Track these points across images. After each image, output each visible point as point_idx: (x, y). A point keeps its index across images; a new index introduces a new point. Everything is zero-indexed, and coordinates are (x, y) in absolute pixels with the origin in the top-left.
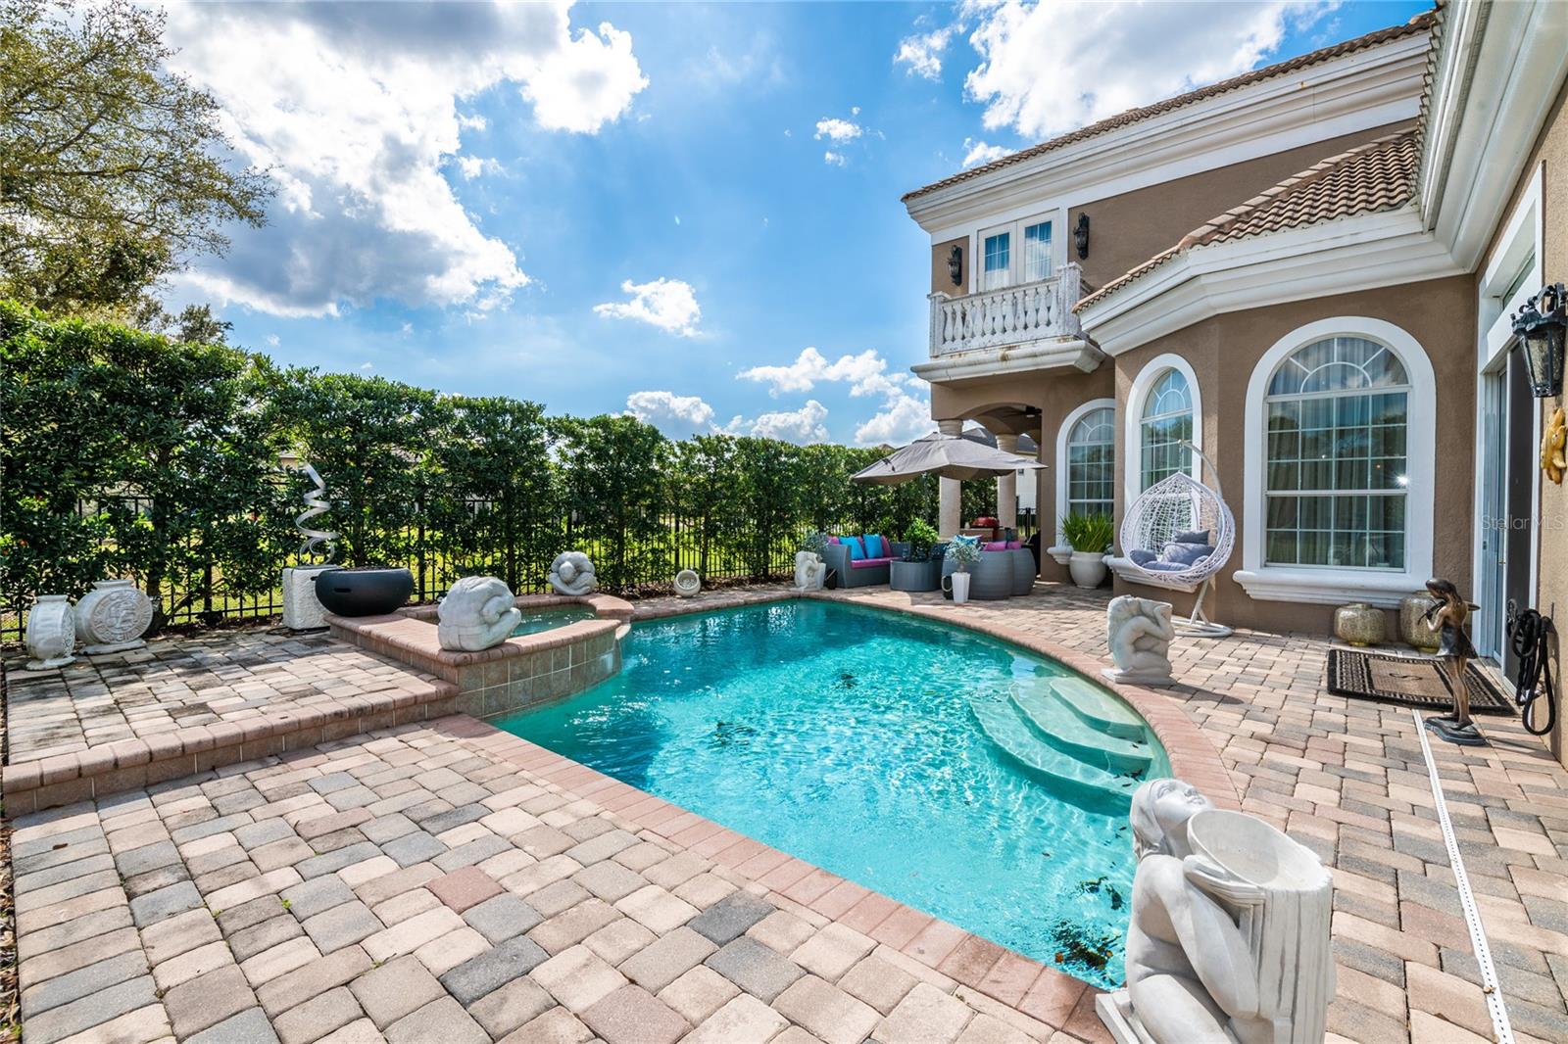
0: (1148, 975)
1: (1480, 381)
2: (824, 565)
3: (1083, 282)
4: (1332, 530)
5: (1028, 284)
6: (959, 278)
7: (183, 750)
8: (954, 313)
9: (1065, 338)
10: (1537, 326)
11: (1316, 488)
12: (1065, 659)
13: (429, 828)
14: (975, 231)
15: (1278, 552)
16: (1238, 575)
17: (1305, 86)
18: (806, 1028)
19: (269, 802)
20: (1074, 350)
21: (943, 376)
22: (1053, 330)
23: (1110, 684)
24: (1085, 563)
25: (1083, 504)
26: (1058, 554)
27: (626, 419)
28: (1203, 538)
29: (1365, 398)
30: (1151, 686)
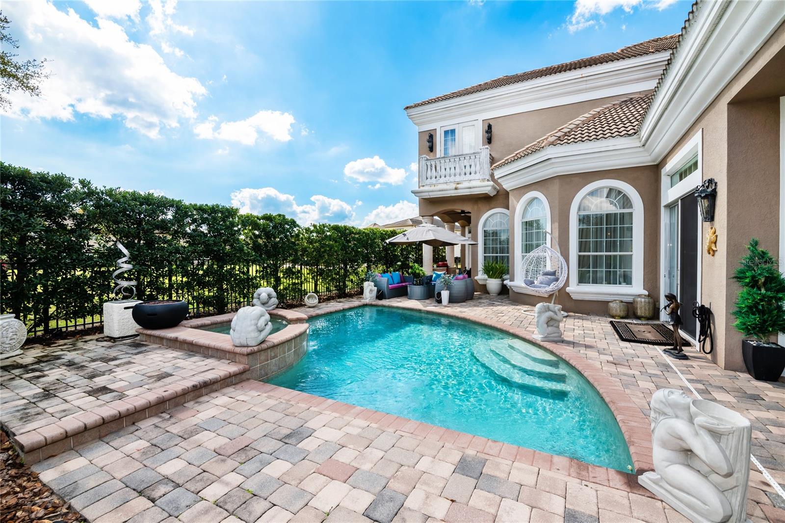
0: (669, 465)
1: (663, 209)
2: (376, 288)
3: (490, 155)
4: (604, 270)
5: (466, 154)
6: (431, 149)
7: (120, 415)
8: (431, 166)
9: (483, 180)
10: (706, 195)
11: (597, 252)
12: (511, 331)
13: (289, 442)
14: (439, 127)
15: (583, 279)
16: (568, 289)
17: (583, 76)
18: (540, 508)
19: (185, 439)
20: (488, 186)
21: (426, 195)
22: (478, 176)
23: (538, 342)
24: (493, 284)
25: (490, 256)
26: (480, 280)
27: (280, 215)
28: (554, 274)
29: (616, 214)
30: (556, 342)
